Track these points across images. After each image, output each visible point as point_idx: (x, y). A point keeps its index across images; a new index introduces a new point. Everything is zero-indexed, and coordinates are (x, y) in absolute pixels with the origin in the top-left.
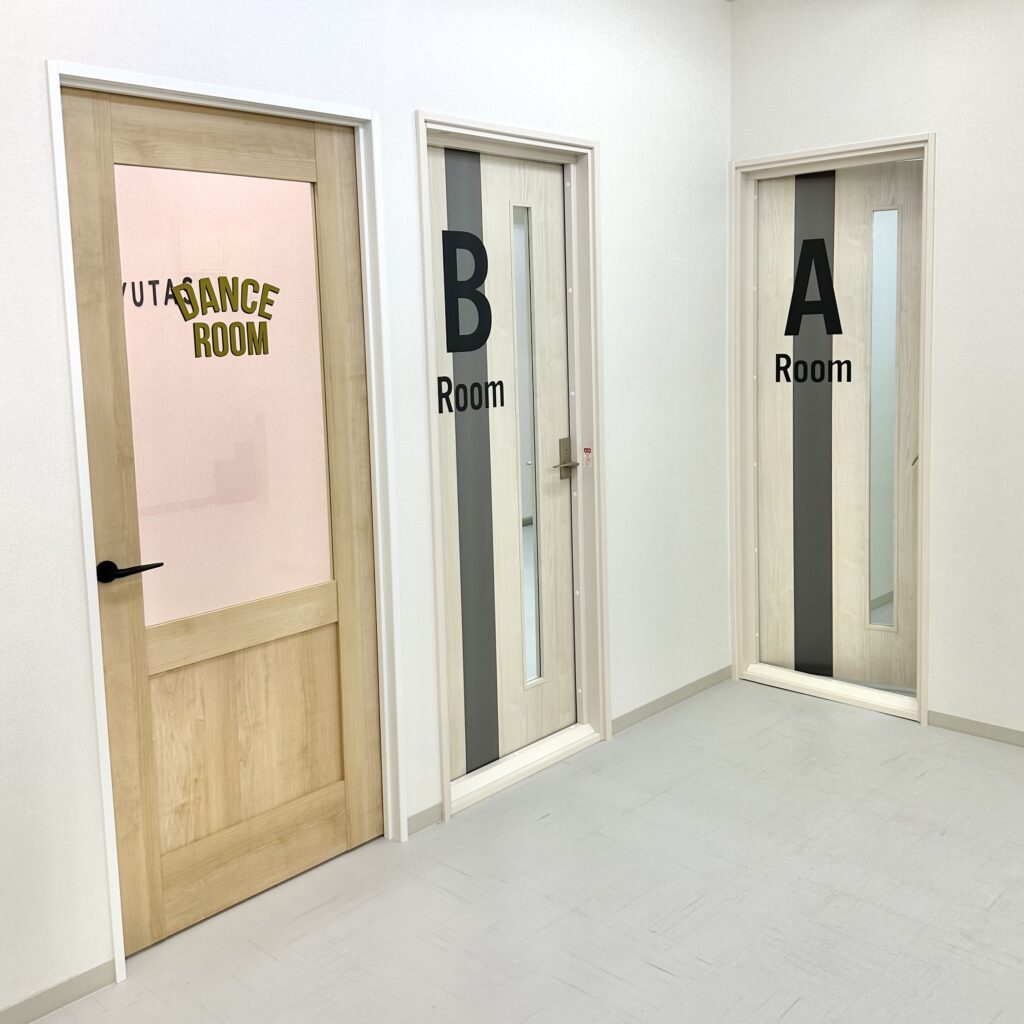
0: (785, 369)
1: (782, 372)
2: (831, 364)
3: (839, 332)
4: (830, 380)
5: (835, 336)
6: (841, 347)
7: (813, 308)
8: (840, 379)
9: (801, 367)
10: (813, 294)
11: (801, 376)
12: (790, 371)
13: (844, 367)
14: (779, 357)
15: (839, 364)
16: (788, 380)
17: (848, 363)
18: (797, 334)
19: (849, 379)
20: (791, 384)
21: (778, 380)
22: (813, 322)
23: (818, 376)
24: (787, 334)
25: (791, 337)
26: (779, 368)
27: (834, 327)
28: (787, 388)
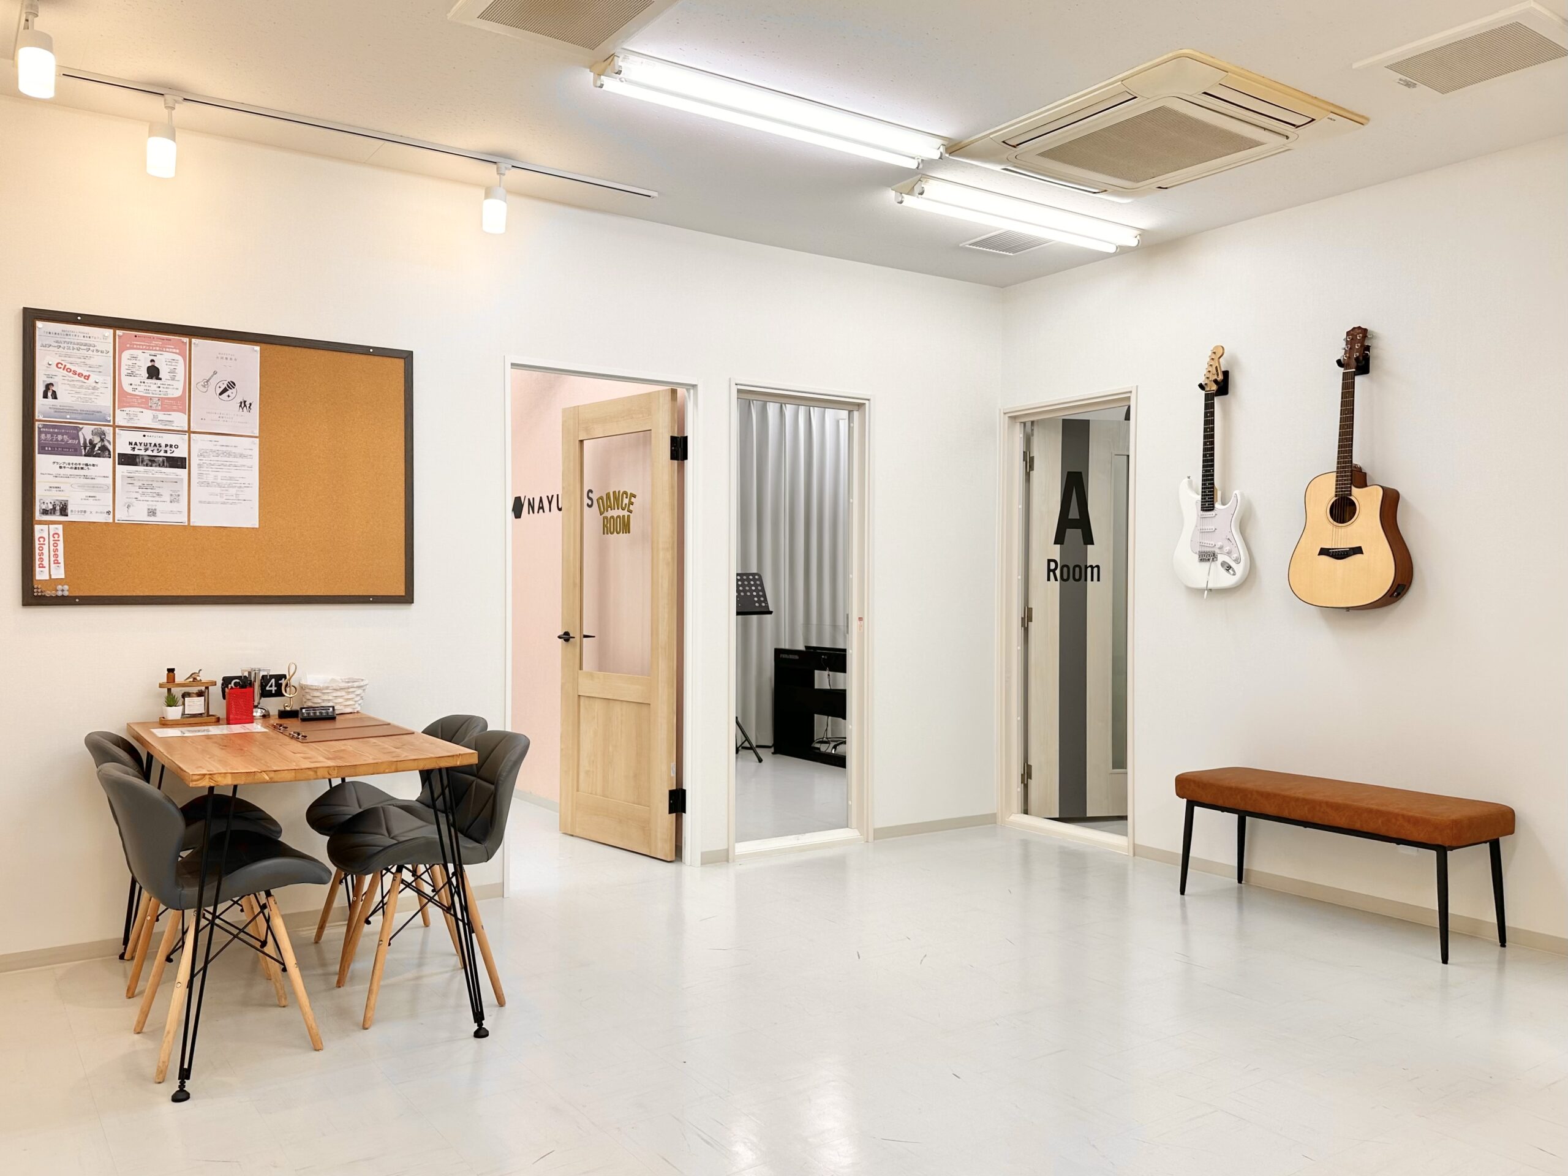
0: (1054, 571)
1: (1051, 573)
2: (1086, 567)
3: (1093, 544)
4: (1086, 580)
5: (1089, 547)
6: (1095, 555)
7: (1074, 524)
8: (1092, 580)
9: (1065, 569)
10: (1074, 514)
11: (1065, 577)
12: (1058, 572)
13: (1095, 570)
14: (1049, 561)
15: (1091, 566)
16: (1056, 580)
17: (1098, 567)
18: (1063, 544)
19: (1098, 580)
20: (1058, 583)
21: (1049, 579)
22: (1074, 535)
23: (1077, 577)
24: (1055, 543)
25: (1059, 546)
26: (1049, 571)
27: (1088, 539)
28: (1055, 586)
